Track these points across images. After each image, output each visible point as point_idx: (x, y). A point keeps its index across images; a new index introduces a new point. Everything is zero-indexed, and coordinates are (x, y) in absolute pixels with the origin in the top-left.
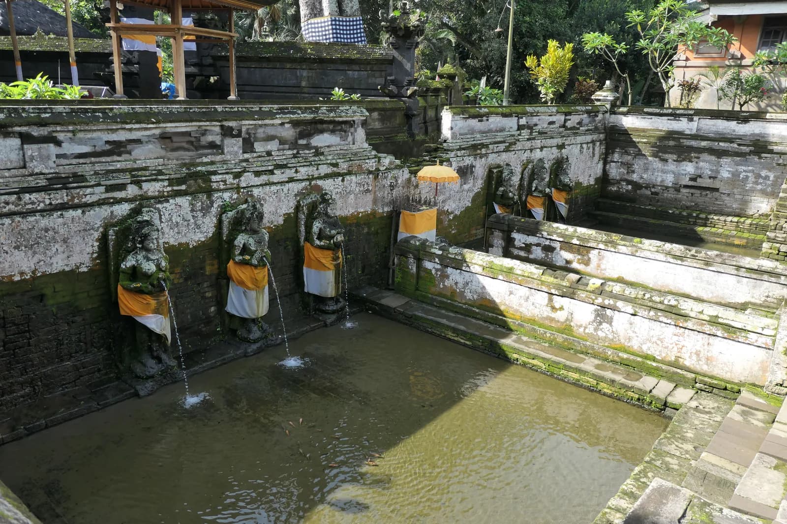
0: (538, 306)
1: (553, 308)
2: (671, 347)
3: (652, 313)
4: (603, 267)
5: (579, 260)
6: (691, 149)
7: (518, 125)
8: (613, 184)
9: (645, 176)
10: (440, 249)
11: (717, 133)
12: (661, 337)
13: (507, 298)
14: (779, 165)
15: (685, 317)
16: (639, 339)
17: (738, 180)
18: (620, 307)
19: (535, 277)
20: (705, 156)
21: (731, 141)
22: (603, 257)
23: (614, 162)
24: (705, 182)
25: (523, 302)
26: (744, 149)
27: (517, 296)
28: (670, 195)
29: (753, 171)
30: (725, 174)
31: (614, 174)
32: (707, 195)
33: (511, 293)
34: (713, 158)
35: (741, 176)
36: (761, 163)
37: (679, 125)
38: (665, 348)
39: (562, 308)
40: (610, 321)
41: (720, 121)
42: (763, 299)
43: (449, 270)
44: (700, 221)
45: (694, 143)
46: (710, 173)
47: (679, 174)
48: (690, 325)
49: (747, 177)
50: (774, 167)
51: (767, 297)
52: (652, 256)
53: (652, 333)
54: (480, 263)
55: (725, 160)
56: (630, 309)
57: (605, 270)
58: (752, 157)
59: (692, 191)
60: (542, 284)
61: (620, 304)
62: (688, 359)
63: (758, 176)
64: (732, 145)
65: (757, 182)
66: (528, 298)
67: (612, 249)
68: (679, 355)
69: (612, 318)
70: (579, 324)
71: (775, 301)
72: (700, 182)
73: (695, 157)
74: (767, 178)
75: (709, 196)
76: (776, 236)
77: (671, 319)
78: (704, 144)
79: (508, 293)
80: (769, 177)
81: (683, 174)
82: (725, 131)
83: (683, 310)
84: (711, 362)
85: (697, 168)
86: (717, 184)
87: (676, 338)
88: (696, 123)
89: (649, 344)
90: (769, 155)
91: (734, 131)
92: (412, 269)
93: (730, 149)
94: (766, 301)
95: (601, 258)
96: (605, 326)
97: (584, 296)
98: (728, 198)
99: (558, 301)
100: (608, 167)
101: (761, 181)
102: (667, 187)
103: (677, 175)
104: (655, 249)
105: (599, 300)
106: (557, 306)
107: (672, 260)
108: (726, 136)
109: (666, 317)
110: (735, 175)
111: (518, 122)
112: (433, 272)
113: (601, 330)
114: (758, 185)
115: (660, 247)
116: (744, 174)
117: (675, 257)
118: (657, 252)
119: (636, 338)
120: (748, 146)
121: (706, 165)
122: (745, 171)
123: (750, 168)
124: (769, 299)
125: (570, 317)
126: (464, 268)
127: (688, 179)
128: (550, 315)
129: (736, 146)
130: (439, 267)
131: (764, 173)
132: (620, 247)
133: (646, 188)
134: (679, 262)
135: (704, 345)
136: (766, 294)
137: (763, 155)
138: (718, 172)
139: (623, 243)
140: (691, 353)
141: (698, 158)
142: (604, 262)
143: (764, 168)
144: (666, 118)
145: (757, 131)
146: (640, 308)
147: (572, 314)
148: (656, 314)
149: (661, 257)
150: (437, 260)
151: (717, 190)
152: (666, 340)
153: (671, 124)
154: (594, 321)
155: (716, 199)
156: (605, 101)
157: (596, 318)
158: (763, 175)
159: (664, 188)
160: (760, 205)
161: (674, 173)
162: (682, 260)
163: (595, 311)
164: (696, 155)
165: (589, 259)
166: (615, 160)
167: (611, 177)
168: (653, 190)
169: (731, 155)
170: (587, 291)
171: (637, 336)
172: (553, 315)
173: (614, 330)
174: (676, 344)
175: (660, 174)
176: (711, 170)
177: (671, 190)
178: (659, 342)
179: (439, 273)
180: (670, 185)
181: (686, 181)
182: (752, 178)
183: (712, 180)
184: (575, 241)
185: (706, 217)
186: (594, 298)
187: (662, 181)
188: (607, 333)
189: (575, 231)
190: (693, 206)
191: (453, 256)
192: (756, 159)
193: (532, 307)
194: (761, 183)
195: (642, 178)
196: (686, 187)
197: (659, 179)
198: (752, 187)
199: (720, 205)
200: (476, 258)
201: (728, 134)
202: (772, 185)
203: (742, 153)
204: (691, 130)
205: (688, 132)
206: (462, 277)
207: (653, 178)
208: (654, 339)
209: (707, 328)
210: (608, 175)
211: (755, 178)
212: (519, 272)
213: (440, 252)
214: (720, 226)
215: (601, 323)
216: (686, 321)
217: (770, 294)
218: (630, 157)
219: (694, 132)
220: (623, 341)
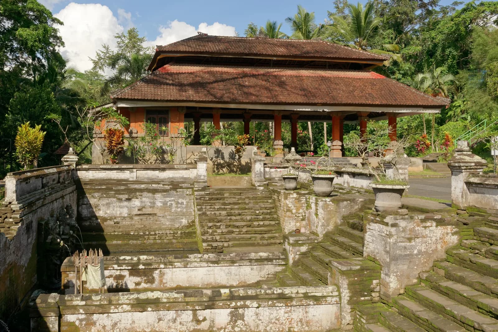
0: (185, 323)
1: (198, 322)
2: (284, 322)
3: (270, 303)
4: (164, 281)
5: (145, 280)
6: (136, 190)
7: (42, 184)
8: (86, 220)
9: (108, 212)
10: (82, 300)
11: (148, 178)
12: (278, 318)
13: (156, 325)
14: (187, 195)
15: (290, 298)
16: (264, 324)
17: (167, 207)
18: (248, 304)
19: (180, 300)
20: (145, 194)
21: (158, 183)
22: (164, 274)
23: (84, 204)
24: (149, 211)
25: (171, 324)
26: (167, 187)
27: (166, 320)
28: (127, 222)
29: (174, 200)
30: (159, 204)
31: (85, 213)
32: (150, 219)
33: (160, 320)
34: (150, 195)
35: (168, 204)
36: (177, 195)
37: (125, 175)
38: (282, 324)
39: (205, 319)
40: (242, 317)
41: (149, 171)
42: (266, 277)
43: (95, 317)
44: (152, 237)
45: (136, 186)
46: (150, 204)
47: (131, 208)
48: (294, 303)
49: (172, 204)
50: (185, 196)
51: (269, 274)
52: (198, 265)
53: (272, 316)
54: (128, 302)
55: (158, 196)
56: (255, 304)
57: (166, 283)
58: (172, 192)
59: (141, 217)
60: (187, 305)
61: (248, 302)
62: (296, 327)
63: (178, 203)
64: (159, 185)
65: (177, 206)
66: (176, 319)
67: (170, 267)
68: (290, 326)
69: (243, 315)
70: (219, 327)
71: (272, 276)
72: (145, 211)
73: (140, 195)
74: (182, 203)
75: (151, 220)
76: (207, 238)
77: (283, 303)
78: (143, 186)
79: (157, 321)
80: (183, 203)
81: (133, 207)
82: (153, 177)
83: (287, 294)
84: (309, 323)
85: (142, 202)
86: (155, 211)
87: (286, 315)
88: (135, 173)
89: (271, 325)
90: (181, 190)
91: (158, 177)
92: (53, 327)
93: (159, 188)
94: (268, 277)
95: (162, 275)
96: (239, 322)
97: (221, 304)
98: (163, 219)
99: (202, 314)
100: (80, 208)
101: (179, 205)
102: (124, 217)
103: (130, 209)
104: (198, 260)
105: (233, 304)
106: (201, 318)
107: (211, 265)
108: (154, 180)
109: (279, 302)
110: (165, 203)
111: (42, 181)
112: (77, 323)
113: (237, 326)
114: (178, 208)
115: (201, 257)
116: (169, 202)
117: (213, 262)
118: (201, 261)
119: (261, 324)
120: (169, 185)
121: (146, 199)
122: (170, 201)
123: (172, 199)
124: (269, 276)
125: (212, 324)
126: (112, 311)
127: (137, 210)
128: (196, 328)
129: (162, 186)
130: (83, 316)
131: (180, 201)
132: (176, 264)
133: (110, 220)
134: (216, 265)
135: (304, 314)
136: (267, 273)
137: (178, 190)
138: (154, 203)
139: (177, 260)
140: (297, 322)
141: (141, 195)
142: (165, 277)
143: (179, 198)
144: (116, 171)
145: (171, 176)
146: (262, 302)
147: (213, 321)
148: (273, 302)
149: (205, 264)
150: (81, 311)
151: (155, 214)
152: (281, 319)
153: (119, 175)
154: (231, 321)
155: (156, 221)
156: (72, 161)
157: (231, 319)
158: (180, 202)
159: (123, 218)
160: (182, 220)
161: (128, 207)
162: (218, 263)
163: (231, 313)
164: (140, 194)
165: (153, 278)
166: (85, 203)
167: (83, 215)
168: (115, 221)
169: (160, 192)
170: (223, 300)
171: (262, 322)
172: (199, 327)
173: (246, 323)
174: (288, 319)
175: (118, 209)
176: (150, 202)
177: (128, 219)
178: (277, 322)
179: (84, 323)
180: (126, 215)
181: (136, 212)
182: (174, 205)
183: (151, 209)
184: (141, 267)
185: (155, 234)
186: (229, 303)
187: (120, 214)
188: (242, 327)
189: (139, 259)
190: (143, 228)
191: (98, 303)
192: (175, 192)
193: (180, 326)
194: (180, 207)
195: (106, 213)
196: (136, 215)
197: (118, 213)
198: (175, 210)
199: (159, 224)
200: (121, 297)
201: (155, 178)
202: (186, 207)
203: (166, 190)
204: (133, 178)
205: (131, 179)
206: (110, 319)
207: (114, 212)
208: (273, 321)
209: (304, 302)
210: (81, 214)
211: (176, 204)
212: (165, 300)
213: (83, 303)
214: (164, 238)
215: (236, 321)
216: (292, 301)
217: (270, 273)
218: (95, 200)
219: (135, 179)
220: (253, 329)
